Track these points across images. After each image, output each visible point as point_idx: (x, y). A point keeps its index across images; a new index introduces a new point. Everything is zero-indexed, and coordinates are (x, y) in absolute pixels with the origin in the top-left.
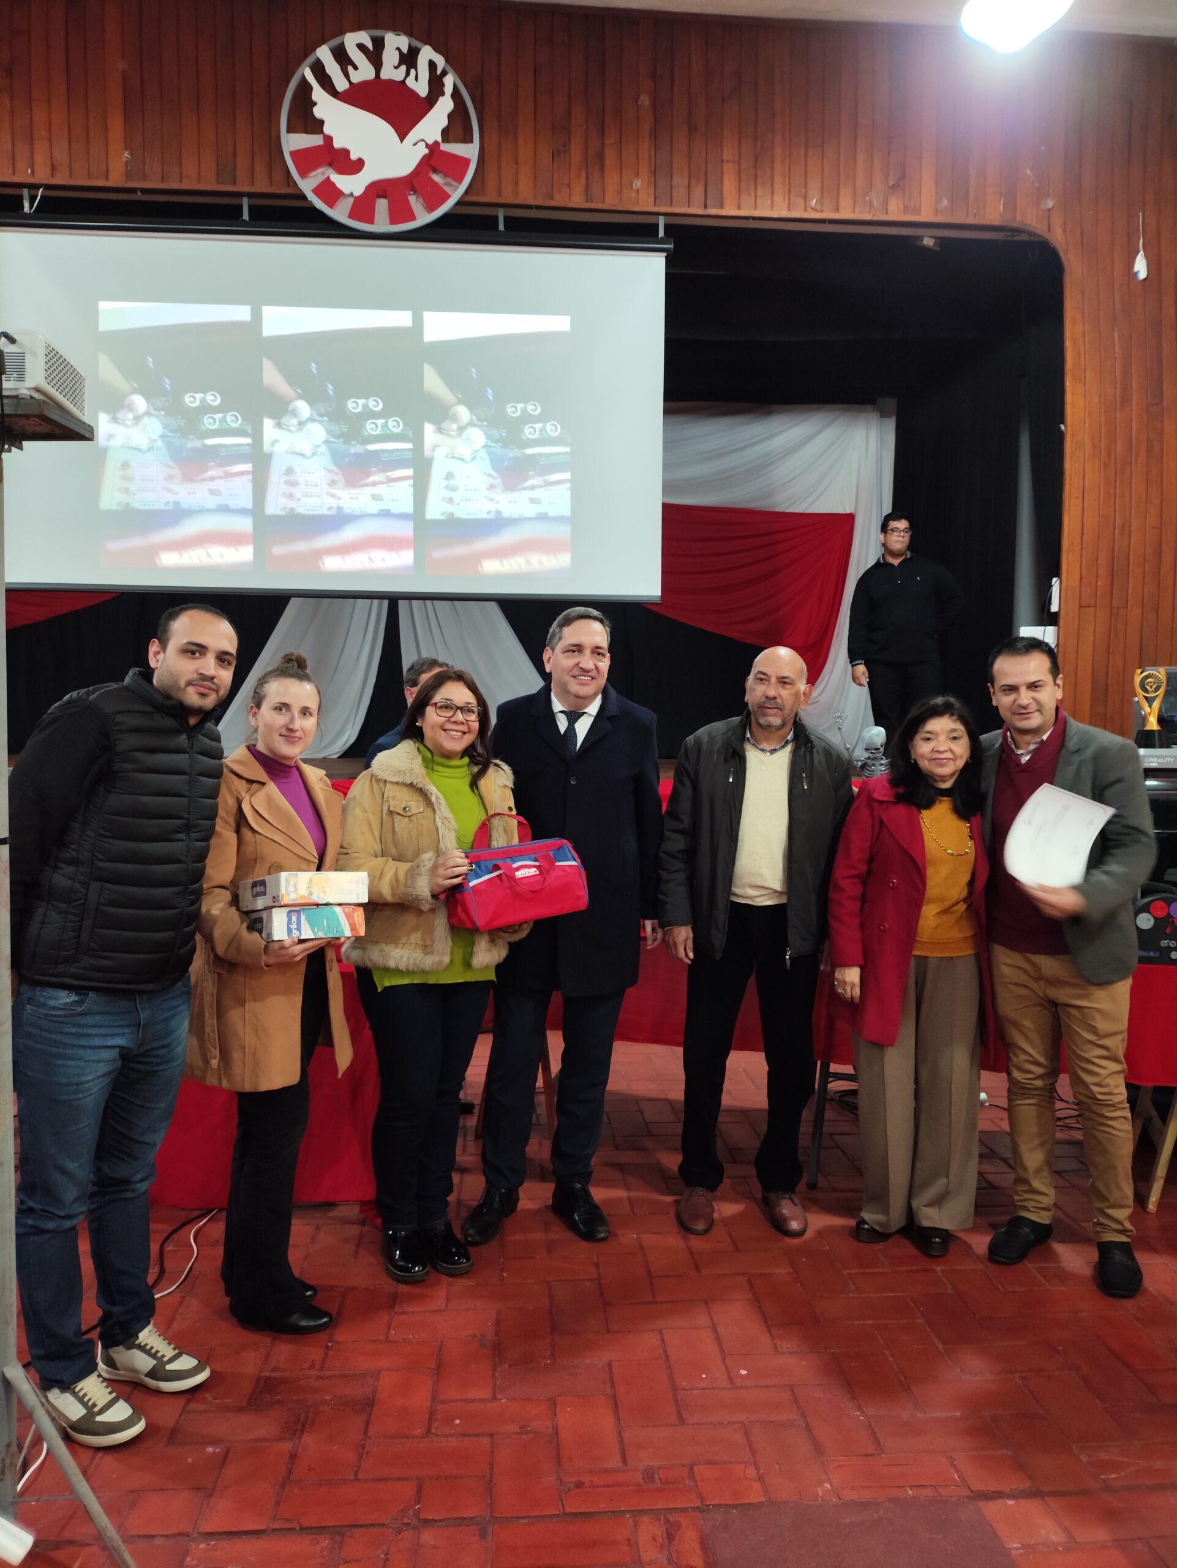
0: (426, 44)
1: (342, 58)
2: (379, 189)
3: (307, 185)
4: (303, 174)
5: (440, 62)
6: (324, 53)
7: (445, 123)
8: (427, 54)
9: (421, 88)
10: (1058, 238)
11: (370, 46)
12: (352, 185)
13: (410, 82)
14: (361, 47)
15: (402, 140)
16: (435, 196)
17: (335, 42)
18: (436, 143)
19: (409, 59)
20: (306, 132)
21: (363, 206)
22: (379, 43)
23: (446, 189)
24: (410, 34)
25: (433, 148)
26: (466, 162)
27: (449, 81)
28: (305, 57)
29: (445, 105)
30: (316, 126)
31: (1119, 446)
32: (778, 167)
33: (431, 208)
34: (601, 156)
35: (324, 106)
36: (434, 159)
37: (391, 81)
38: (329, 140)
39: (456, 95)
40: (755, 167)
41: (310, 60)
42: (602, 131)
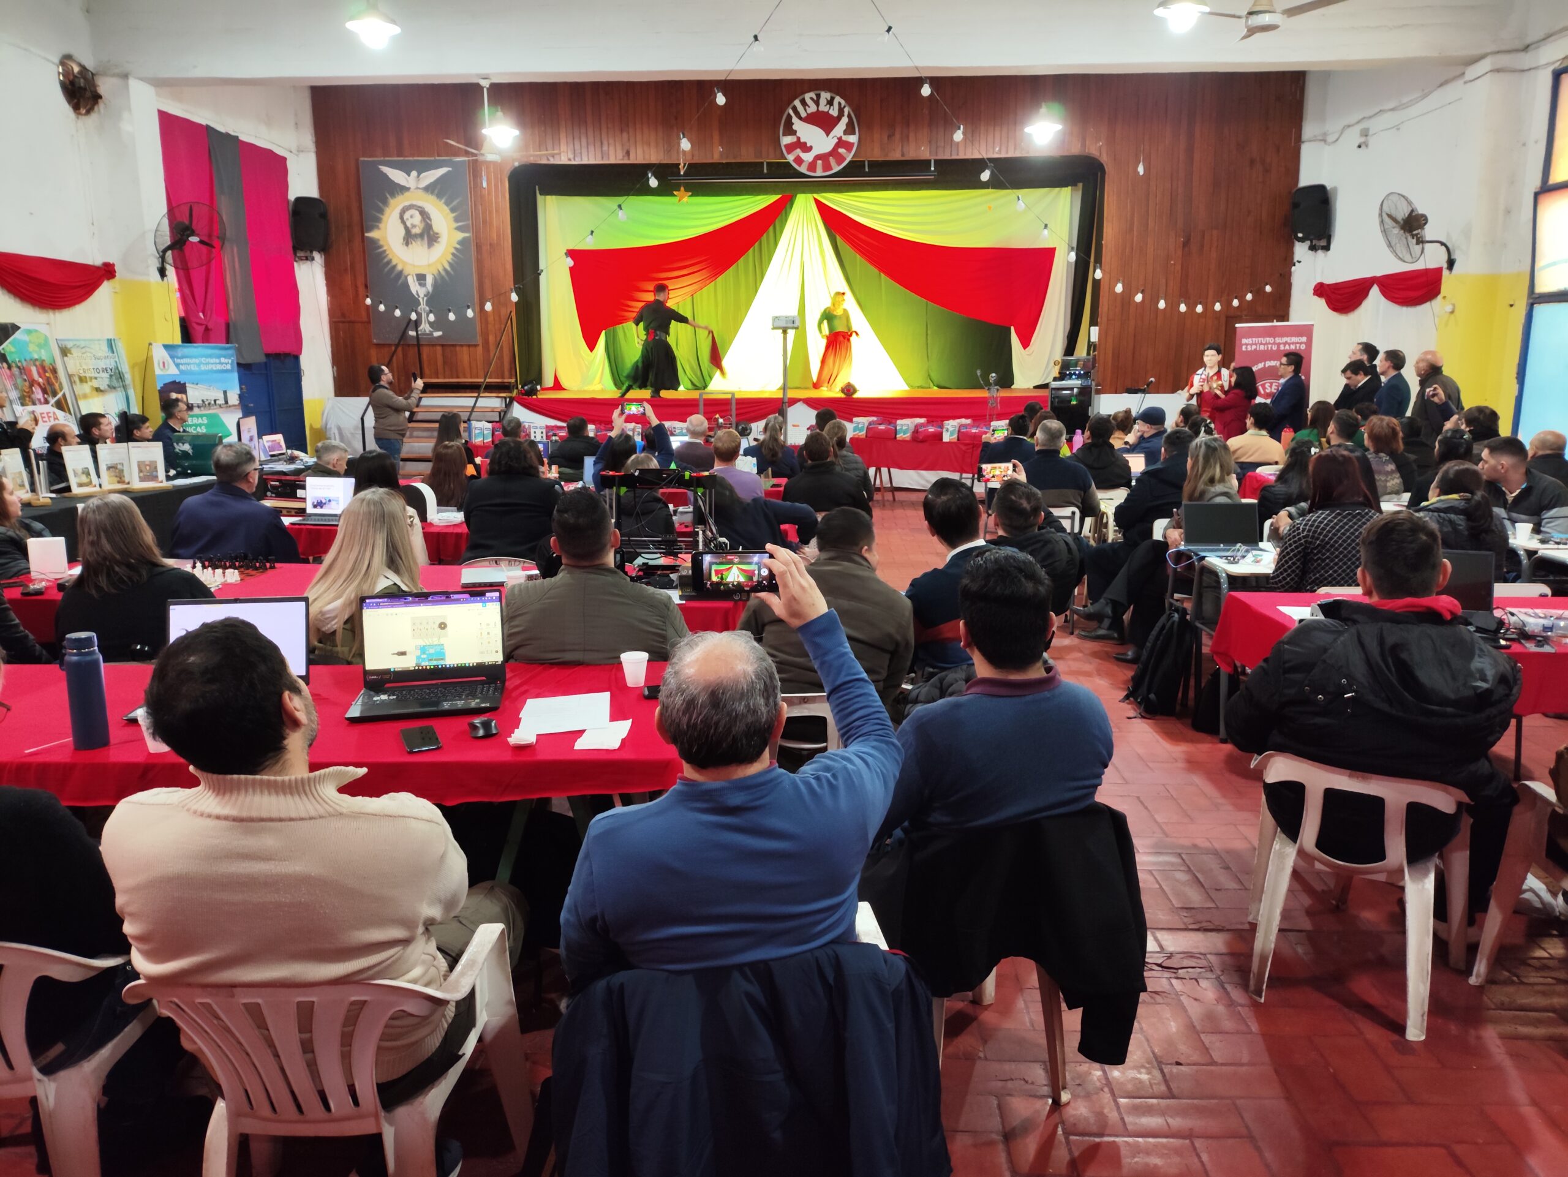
0: (838, 94)
1: (804, 103)
2: (818, 157)
3: (790, 158)
4: (789, 153)
5: (843, 103)
6: (797, 103)
7: (845, 128)
8: (838, 99)
9: (834, 112)
10: (1104, 159)
11: (815, 98)
12: (808, 157)
13: (831, 112)
14: (812, 99)
15: (828, 134)
16: (840, 159)
17: (801, 97)
18: (841, 137)
19: (830, 103)
20: (790, 135)
21: (812, 166)
22: (818, 96)
23: (845, 156)
24: (830, 91)
25: (840, 139)
26: (853, 144)
27: (846, 110)
28: (789, 105)
29: (845, 120)
30: (794, 133)
31: (1127, 250)
32: (982, 136)
33: (839, 164)
34: (908, 137)
35: (797, 124)
36: (841, 143)
37: (823, 112)
38: (799, 138)
39: (849, 116)
40: (972, 136)
41: (791, 106)
42: (908, 125)
